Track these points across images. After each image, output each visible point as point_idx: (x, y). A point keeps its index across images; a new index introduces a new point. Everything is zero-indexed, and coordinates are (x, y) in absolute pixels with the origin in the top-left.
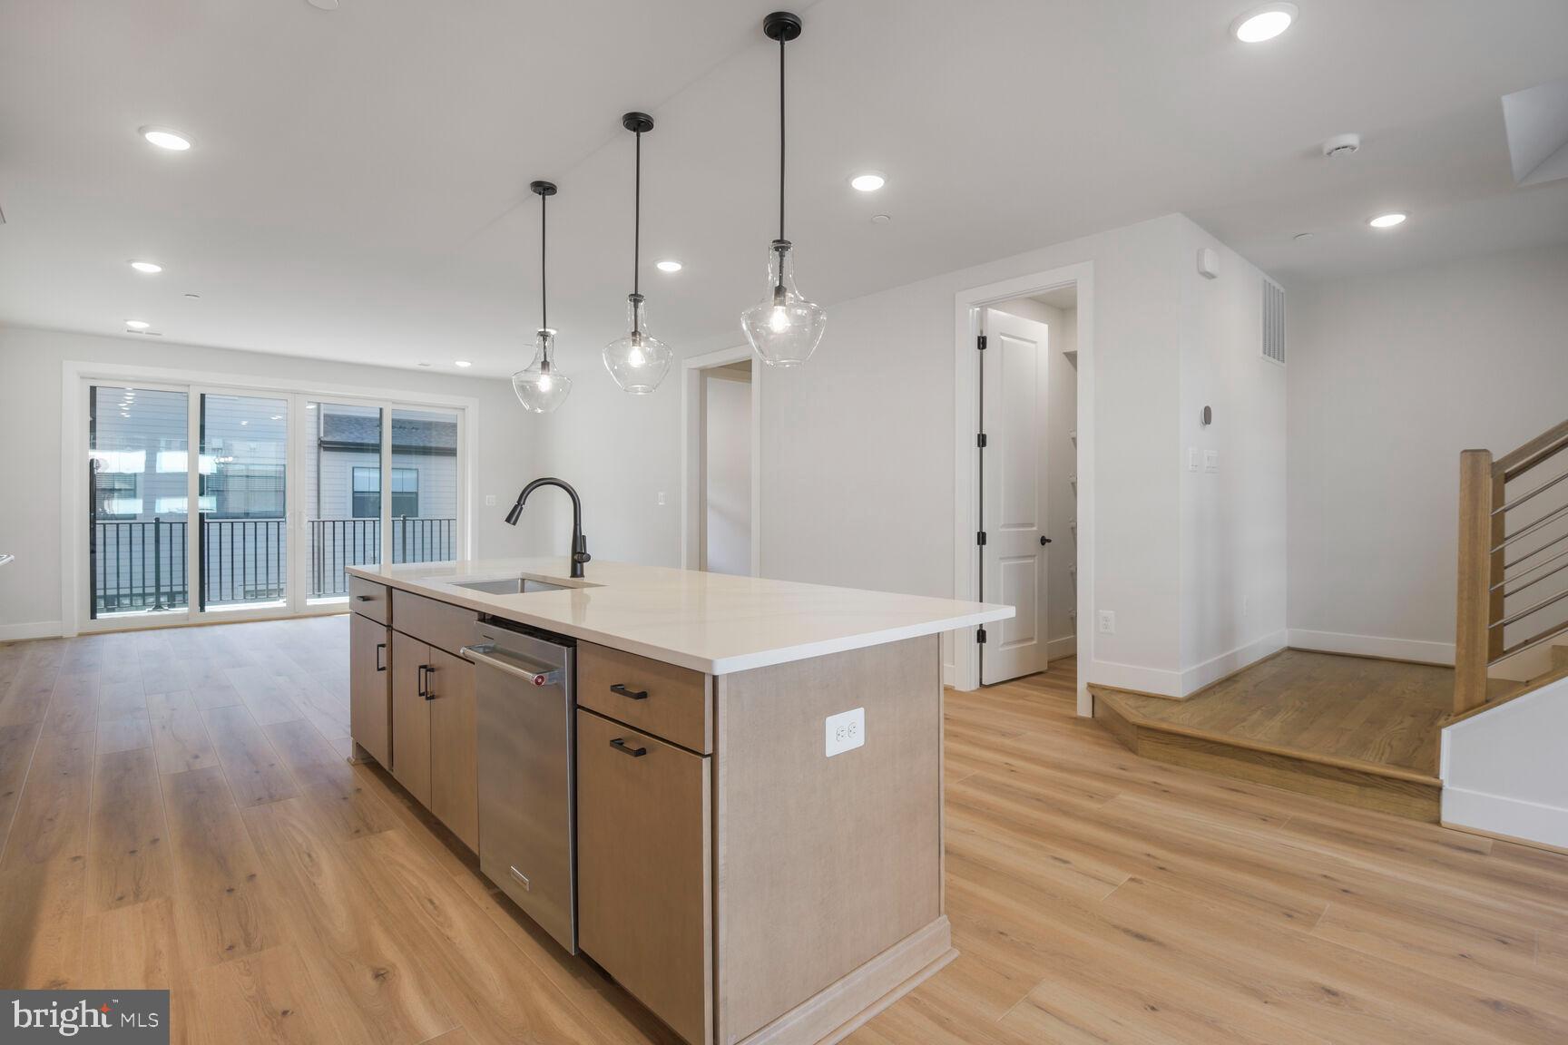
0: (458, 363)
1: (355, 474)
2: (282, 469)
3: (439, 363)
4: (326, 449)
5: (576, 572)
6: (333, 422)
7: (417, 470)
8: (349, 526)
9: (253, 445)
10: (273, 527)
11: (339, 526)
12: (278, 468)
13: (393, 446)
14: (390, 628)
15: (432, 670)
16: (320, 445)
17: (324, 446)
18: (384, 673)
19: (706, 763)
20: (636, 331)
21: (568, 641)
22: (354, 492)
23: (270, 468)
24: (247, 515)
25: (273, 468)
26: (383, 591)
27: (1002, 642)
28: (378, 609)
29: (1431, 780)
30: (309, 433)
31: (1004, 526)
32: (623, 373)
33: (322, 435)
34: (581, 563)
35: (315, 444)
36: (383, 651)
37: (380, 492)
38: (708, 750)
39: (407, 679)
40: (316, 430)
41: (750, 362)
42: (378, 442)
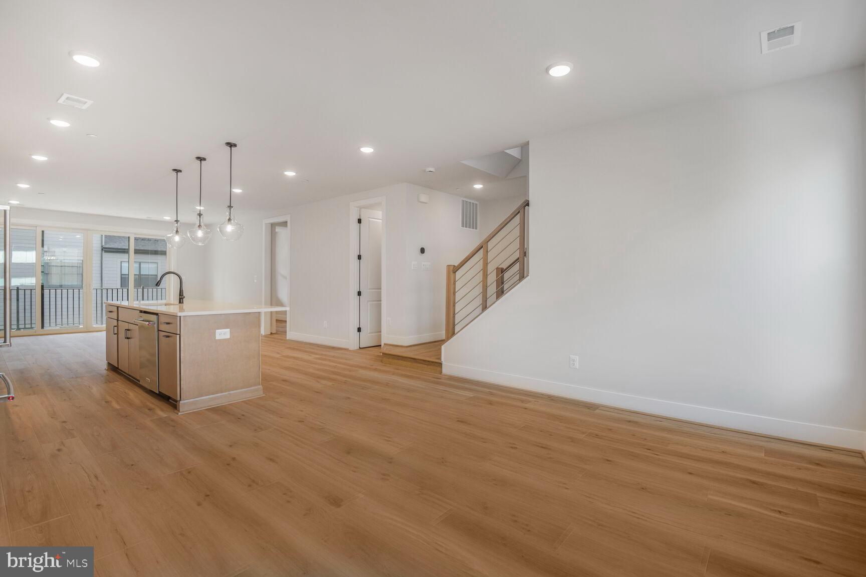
0: (165, 218)
1: (122, 265)
2: (81, 261)
3: (154, 217)
4: (105, 251)
5: (181, 300)
6: (109, 238)
7: (157, 263)
8: (120, 291)
9: (65, 249)
10: (76, 291)
11: (115, 292)
12: (79, 262)
13: (135, 250)
14: (118, 320)
15: (129, 330)
16: (102, 250)
17: (105, 250)
18: (116, 335)
19: (178, 336)
20: (200, 225)
21: (157, 314)
22: (121, 275)
23: (73, 261)
24: (61, 286)
25: (77, 261)
26: (115, 309)
27: (369, 332)
28: (114, 315)
29: (440, 361)
30: (96, 244)
31: (370, 289)
32: (195, 239)
33: (103, 244)
34: (182, 299)
35: (100, 249)
36: (116, 328)
37: (128, 275)
38: (179, 333)
39: (122, 335)
40: (100, 242)
41: (287, 222)
42: (127, 248)
